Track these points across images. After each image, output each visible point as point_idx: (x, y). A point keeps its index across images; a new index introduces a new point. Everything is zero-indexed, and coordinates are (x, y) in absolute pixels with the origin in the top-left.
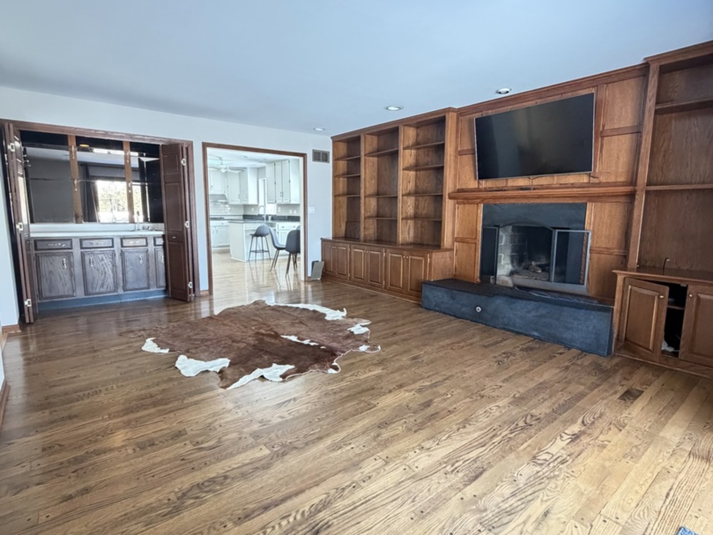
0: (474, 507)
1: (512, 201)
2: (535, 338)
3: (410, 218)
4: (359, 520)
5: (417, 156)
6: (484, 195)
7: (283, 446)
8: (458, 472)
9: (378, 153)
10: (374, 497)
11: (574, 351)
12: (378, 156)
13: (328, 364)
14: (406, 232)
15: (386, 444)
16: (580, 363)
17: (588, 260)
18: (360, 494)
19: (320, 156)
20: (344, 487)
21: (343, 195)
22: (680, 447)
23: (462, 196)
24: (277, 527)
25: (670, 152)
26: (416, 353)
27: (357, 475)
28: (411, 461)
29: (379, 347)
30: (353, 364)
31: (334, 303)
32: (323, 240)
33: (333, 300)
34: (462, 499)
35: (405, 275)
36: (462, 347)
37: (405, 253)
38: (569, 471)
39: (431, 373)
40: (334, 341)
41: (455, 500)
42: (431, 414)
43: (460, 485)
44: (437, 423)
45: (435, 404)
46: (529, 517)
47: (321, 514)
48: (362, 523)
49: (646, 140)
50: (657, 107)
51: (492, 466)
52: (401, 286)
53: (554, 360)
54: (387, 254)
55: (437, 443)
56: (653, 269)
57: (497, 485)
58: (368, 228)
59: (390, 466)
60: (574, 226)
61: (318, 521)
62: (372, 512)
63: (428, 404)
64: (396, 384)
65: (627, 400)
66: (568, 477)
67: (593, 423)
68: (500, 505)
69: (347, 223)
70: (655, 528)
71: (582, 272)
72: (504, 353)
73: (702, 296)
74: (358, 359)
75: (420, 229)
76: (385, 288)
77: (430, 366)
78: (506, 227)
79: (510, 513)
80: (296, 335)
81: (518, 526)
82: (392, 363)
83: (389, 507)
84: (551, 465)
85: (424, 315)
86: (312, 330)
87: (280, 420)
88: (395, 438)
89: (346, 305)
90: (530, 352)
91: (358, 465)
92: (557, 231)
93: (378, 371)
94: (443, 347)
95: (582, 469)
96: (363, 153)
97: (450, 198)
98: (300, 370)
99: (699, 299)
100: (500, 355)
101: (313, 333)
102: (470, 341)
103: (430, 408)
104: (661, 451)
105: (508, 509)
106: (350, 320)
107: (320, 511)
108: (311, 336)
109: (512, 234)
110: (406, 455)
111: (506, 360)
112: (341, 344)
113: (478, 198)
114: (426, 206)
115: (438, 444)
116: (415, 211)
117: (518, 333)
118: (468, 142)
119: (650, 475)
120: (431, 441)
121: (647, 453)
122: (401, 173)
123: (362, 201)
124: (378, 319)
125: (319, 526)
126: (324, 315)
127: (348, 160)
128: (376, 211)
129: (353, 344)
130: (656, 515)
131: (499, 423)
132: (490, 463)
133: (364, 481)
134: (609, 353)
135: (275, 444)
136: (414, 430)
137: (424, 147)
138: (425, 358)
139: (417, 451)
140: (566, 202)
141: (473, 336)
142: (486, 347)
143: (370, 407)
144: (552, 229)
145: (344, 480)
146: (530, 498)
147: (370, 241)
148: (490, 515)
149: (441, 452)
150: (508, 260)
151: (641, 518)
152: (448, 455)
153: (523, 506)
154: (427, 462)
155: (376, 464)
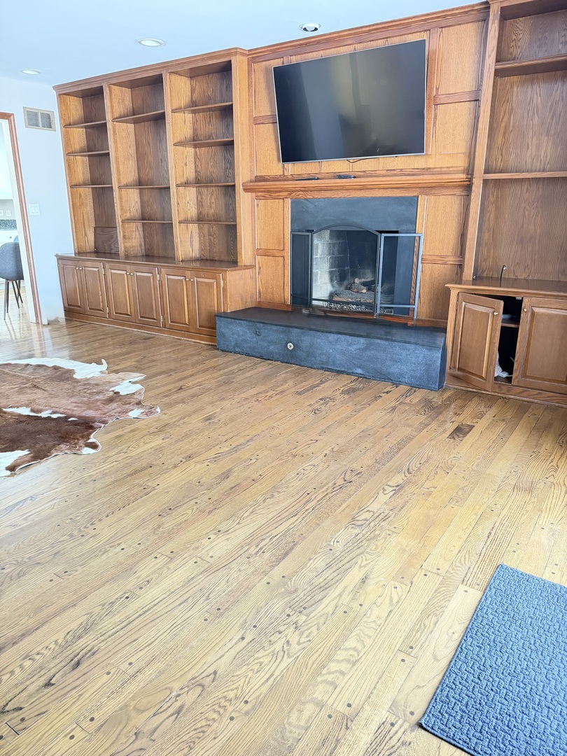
0: (283, 590)
1: (328, 194)
2: (359, 376)
3: (192, 222)
4: (135, 637)
5: (195, 123)
6: (290, 185)
7: (19, 564)
8: (263, 552)
9: (134, 116)
10: (155, 605)
11: (403, 388)
12: (135, 122)
13: (81, 442)
14: (187, 242)
15: (170, 535)
16: (408, 401)
17: (419, 273)
18: (136, 605)
19: (38, 119)
20: (113, 600)
21: (85, 184)
22: (506, 482)
23: (263, 187)
24: (18, 671)
25: (511, 129)
26: (209, 411)
27: (131, 582)
28: (205, 550)
29: (158, 410)
30: (119, 437)
31: (86, 354)
32: (61, 259)
33: (85, 349)
34: (268, 583)
35: (191, 306)
36: (271, 397)
37: (188, 273)
38: (392, 528)
39: (230, 435)
40: (90, 408)
41: (260, 586)
42: (230, 487)
43: (266, 568)
44: (238, 497)
45: (235, 474)
46: (346, 587)
47: (81, 640)
48: (140, 639)
49: (484, 112)
50: (497, 67)
51: (305, 538)
52: (187, 322)
53: (380, 400)
54: (162, 276)
55: (238, 521)
56: (490, 280)
57: (310, 559)
58: (130, 238)
59: (176, 563)
60: (405, 228)
61: (78, 651)
62: (154, 623)
63: (226, 475)
64: (183, 456)
65: (456, 438)
66: (389, 535)
67: (419, 469)
68: (313, 581)
69: (95, 229)
70: (474, 572)
71: (412, 290)
72: (321, 399)
73: (536, 310)
74: (128, 428)
75: (207, 237)
76: (164, 326)
77: (230, 425)
78: (322, 232)
79: (325, 588)
80: (27, 406)
81: (333, 600)
82: (177, 429)
83: (176, 612)
84: (372, 524)
85: (222, 360)
86: (53, 396)
87: (11, 530)
88: (183, 525)
89: (106, 354)
90: (352, 395)
91: (131, 569)
92: (383, 235)
93: (157, 441)
94: (246, 399)
95: (405, 522)
96: (109, 117)
97: (246, 190)
98: (39, 456)
99: (533, 314)
100: (317, 402)
101: (56, 400)
102: (280, 389)
103: (228, 480)
104: (486, 489)
105: (322, 584)
106: (114, 376)
107: (80, 637)
108: (52, 405)
109: (330, 241)
110: (197, 544)
111: (323, 407)
112: (99, 412)
113: (284, 190)
114: (213, 202)
115: (239, 523)
116: (198, 209)
117: (340, 372)
118: (266, 104)
119: (473, 517)
120: (230, 522)
121: (473, 494)
122: (171, 149)
123: (116, 194)
124: (155, 370)
125: (79, 656)
126: (71, 372)
127: (86, 127)
128: (140, 211)
129: (119, 410)
130: (477, 557)
131: (314, 486)
132: (302, 534)
133: (141, 588)
134: (441, 386)
135: (6, 564)
136: (207, 511)
137: (204, 110)
138: (223, 417)
139: (212, 537)
140: (394, 195)
141: (285, 381)
142: (299, 394)
143: (146, 491)
144: (377, 233)
145: (113, 591)
146: (347, 566)
147: (136, 257)
148: (301, 595)
149: (242, 534)
150: (326, 278)
151: (462, 564)
152: (251, 535)
153: (340, 576)
154: (225, 548)
155: (157, 564)
